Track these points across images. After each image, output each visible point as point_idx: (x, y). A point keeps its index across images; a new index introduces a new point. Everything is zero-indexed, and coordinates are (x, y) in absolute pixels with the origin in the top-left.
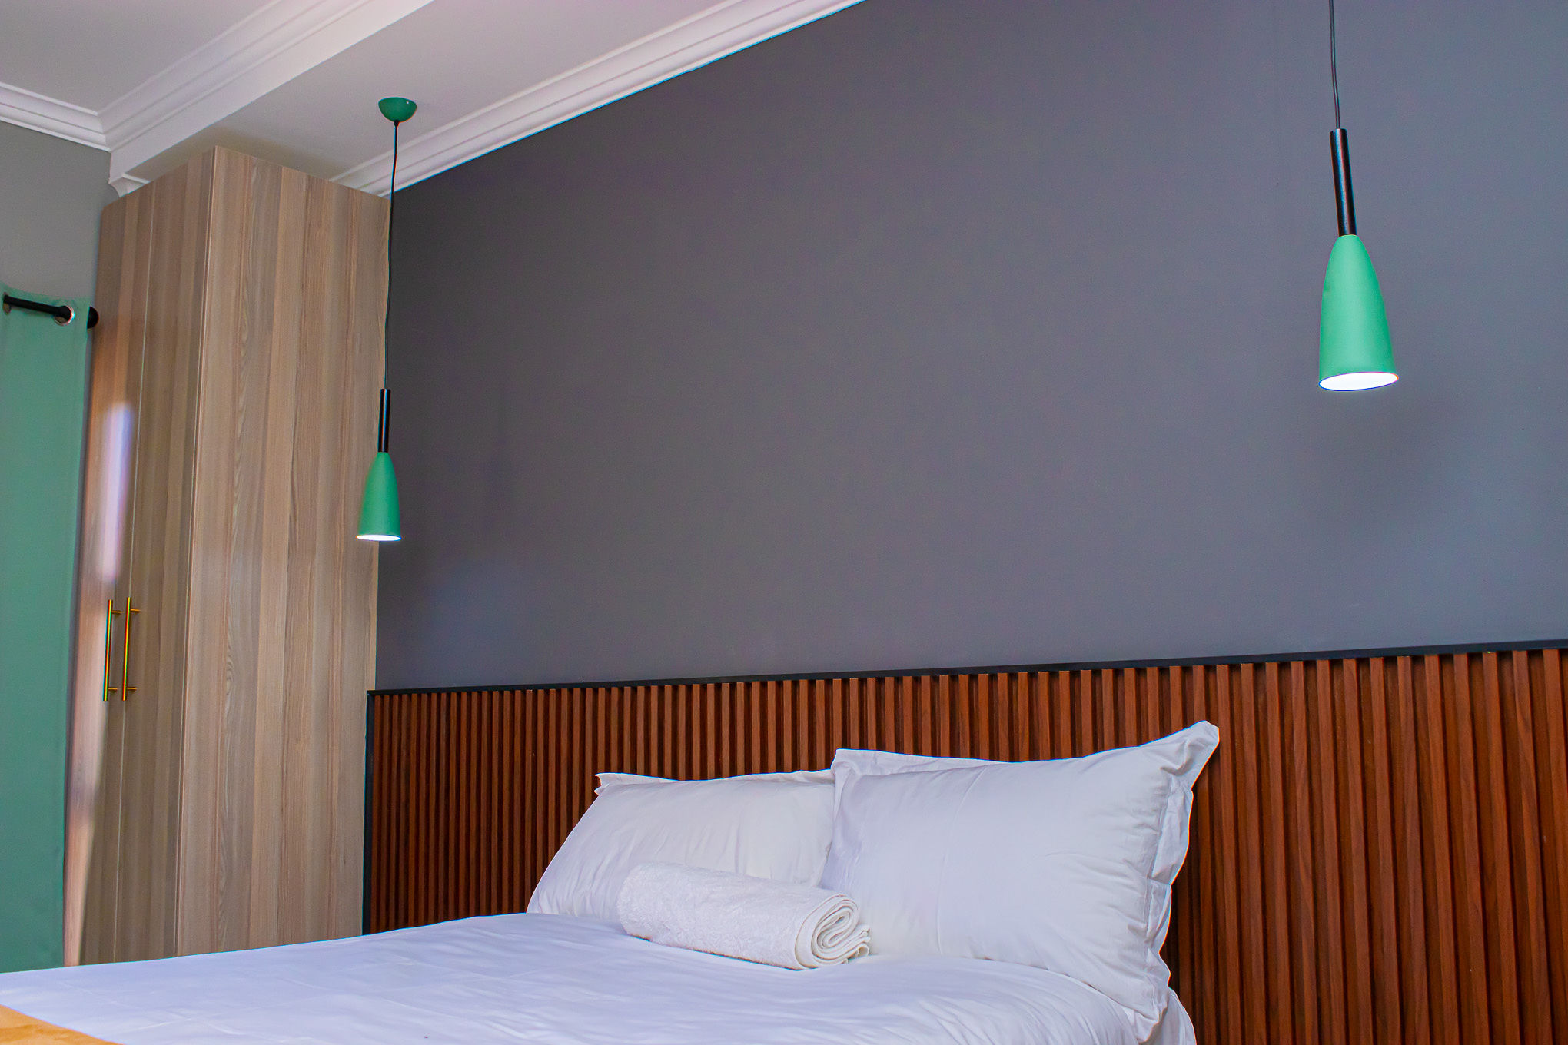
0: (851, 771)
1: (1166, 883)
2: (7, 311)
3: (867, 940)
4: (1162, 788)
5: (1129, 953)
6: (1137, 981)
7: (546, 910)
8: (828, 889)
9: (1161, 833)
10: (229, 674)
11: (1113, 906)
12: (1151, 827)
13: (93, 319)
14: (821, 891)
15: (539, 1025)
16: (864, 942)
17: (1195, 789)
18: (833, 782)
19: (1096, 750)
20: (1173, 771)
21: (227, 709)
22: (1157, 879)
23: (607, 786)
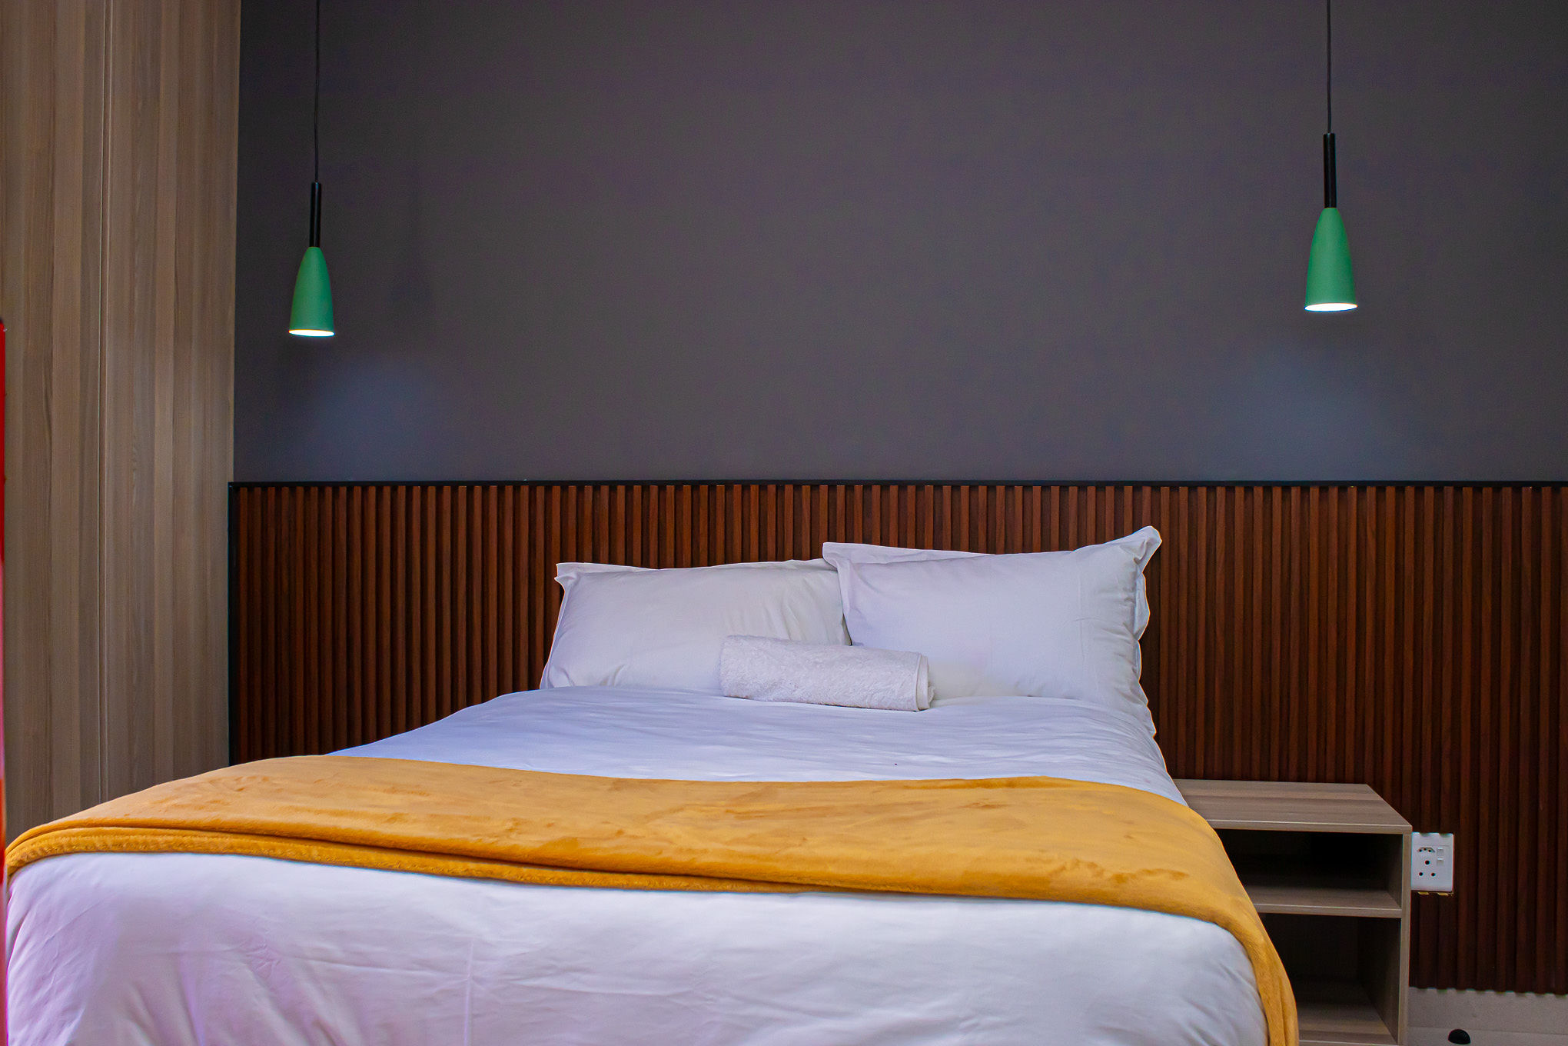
1: (1137, 638)
9: (1136, 604)
10: (135, 464)
18: (834, 569)
20: (1137, 562)
21: (134, 500)
22: (1135, 636)
23: (573, 575)
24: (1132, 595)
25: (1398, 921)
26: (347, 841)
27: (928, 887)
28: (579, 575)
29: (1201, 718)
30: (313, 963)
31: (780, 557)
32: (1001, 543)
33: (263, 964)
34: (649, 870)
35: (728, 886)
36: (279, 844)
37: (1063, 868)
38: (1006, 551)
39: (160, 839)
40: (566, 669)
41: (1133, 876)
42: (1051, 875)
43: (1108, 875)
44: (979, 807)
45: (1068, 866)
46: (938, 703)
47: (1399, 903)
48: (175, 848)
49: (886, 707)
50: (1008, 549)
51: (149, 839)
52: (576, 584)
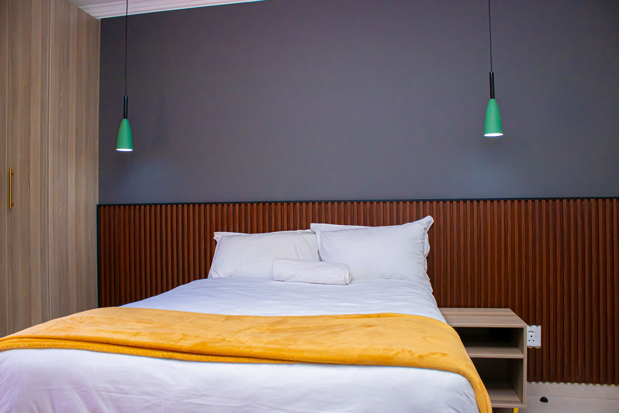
4: (423, 233)
9: (425, 244)
10: (61, 198)
17: (428, 233)
18: (315, 233)
20: (425, 229)
21: (60, 212)
22: (425, 256)
23: (220, 236)
24: (423, 241)
25: (523, 359)
26: (117, 344)
27: (344, 361)
28: (222, 236)
29: (449, 285)
30: (103, 393)
31: (295, 229)
32: (375, 222)
33: (83, 394)
34: (234, 355)
35: (265, 361)
36: (91, 345)
37: (398, 353)
38: (377, 226)
39: (45, 343)
40: (217, 271)
41: (426, 356)
42: (393, 356)
43: (416, 355)
44: (365, 327)
45: (400, 352)
46: (353, 282)
47: (523, 353)
48: (51, 347)
49: (334, 284)
50: (378, 225)
51: (42, 343)
52: (221, 239)
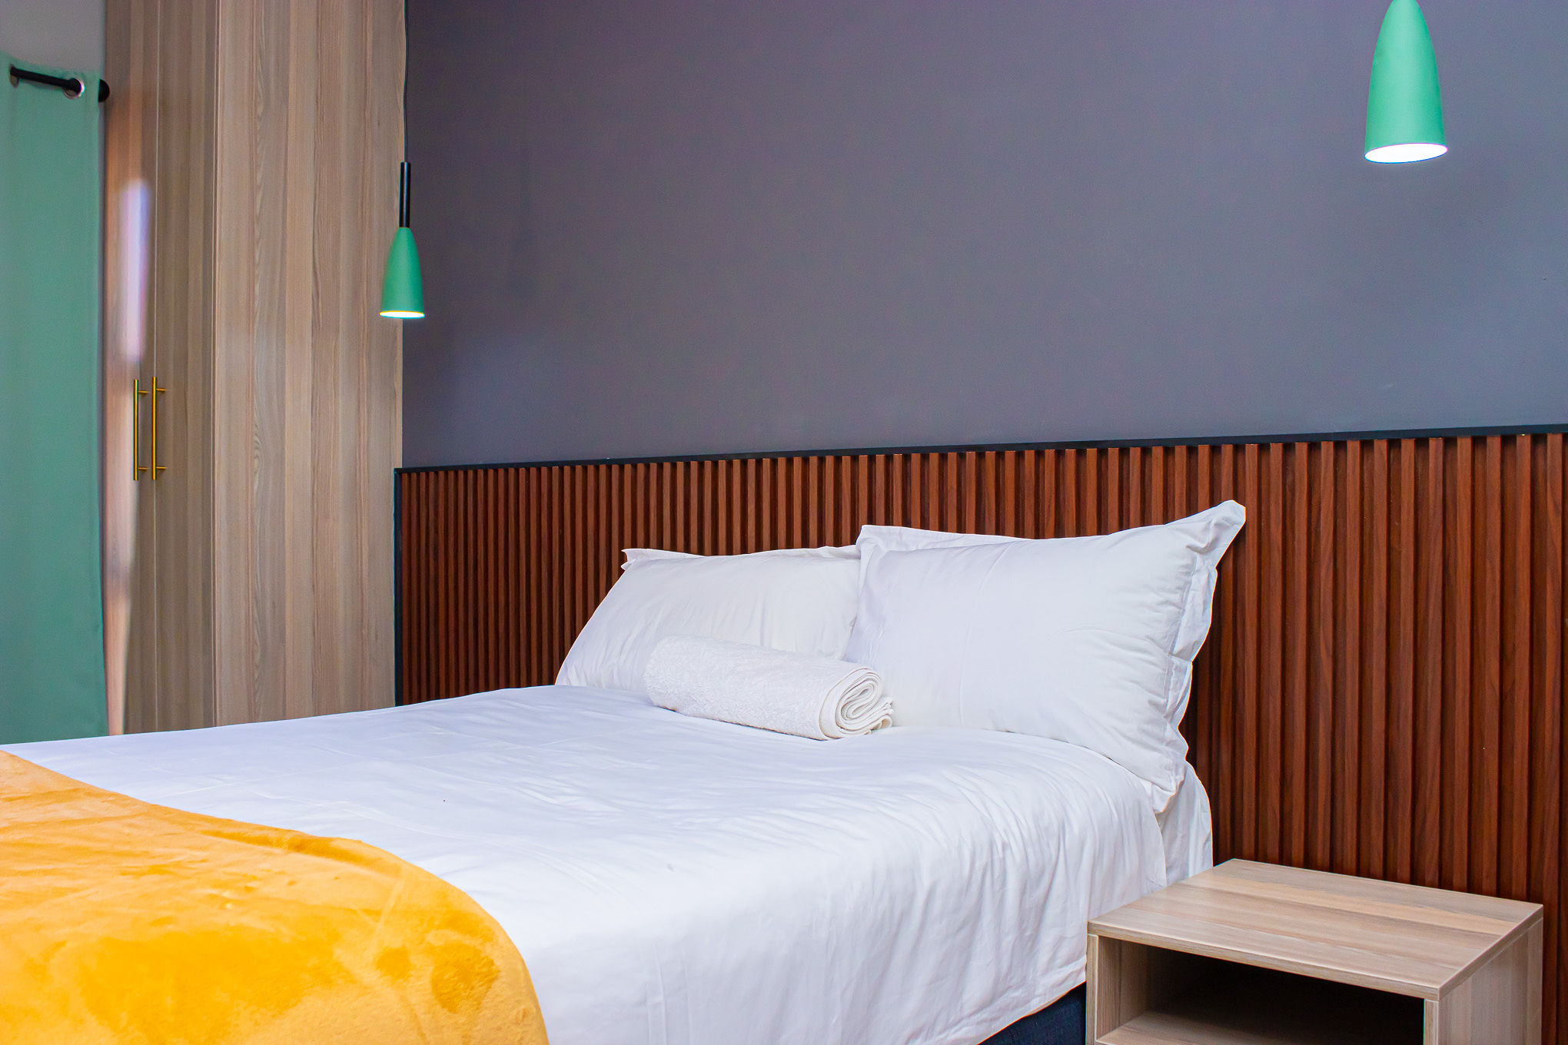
0: (876, 546)
1: (1187, 659)
2: (15, 85)
3: (890, 711)
4: (1186, 566)
5: (1146, 727)
6: (1156, 754)
7: (575, 682)
8: (853, 662)
9: (1184, 610)
10: (257, 452)
11: (1132, 681)
12: (1174, 605)
13: (104, 92)
14: (845, 664)
15: (568, 791)
16: (887, 714)
17: (1219, 567)
18: (859, 558)
19: (1121, 528)
20: (1199, 550)
21: (256, 487)
22: (1178, 655)
23: (634, 561)
28: (640, 561)
